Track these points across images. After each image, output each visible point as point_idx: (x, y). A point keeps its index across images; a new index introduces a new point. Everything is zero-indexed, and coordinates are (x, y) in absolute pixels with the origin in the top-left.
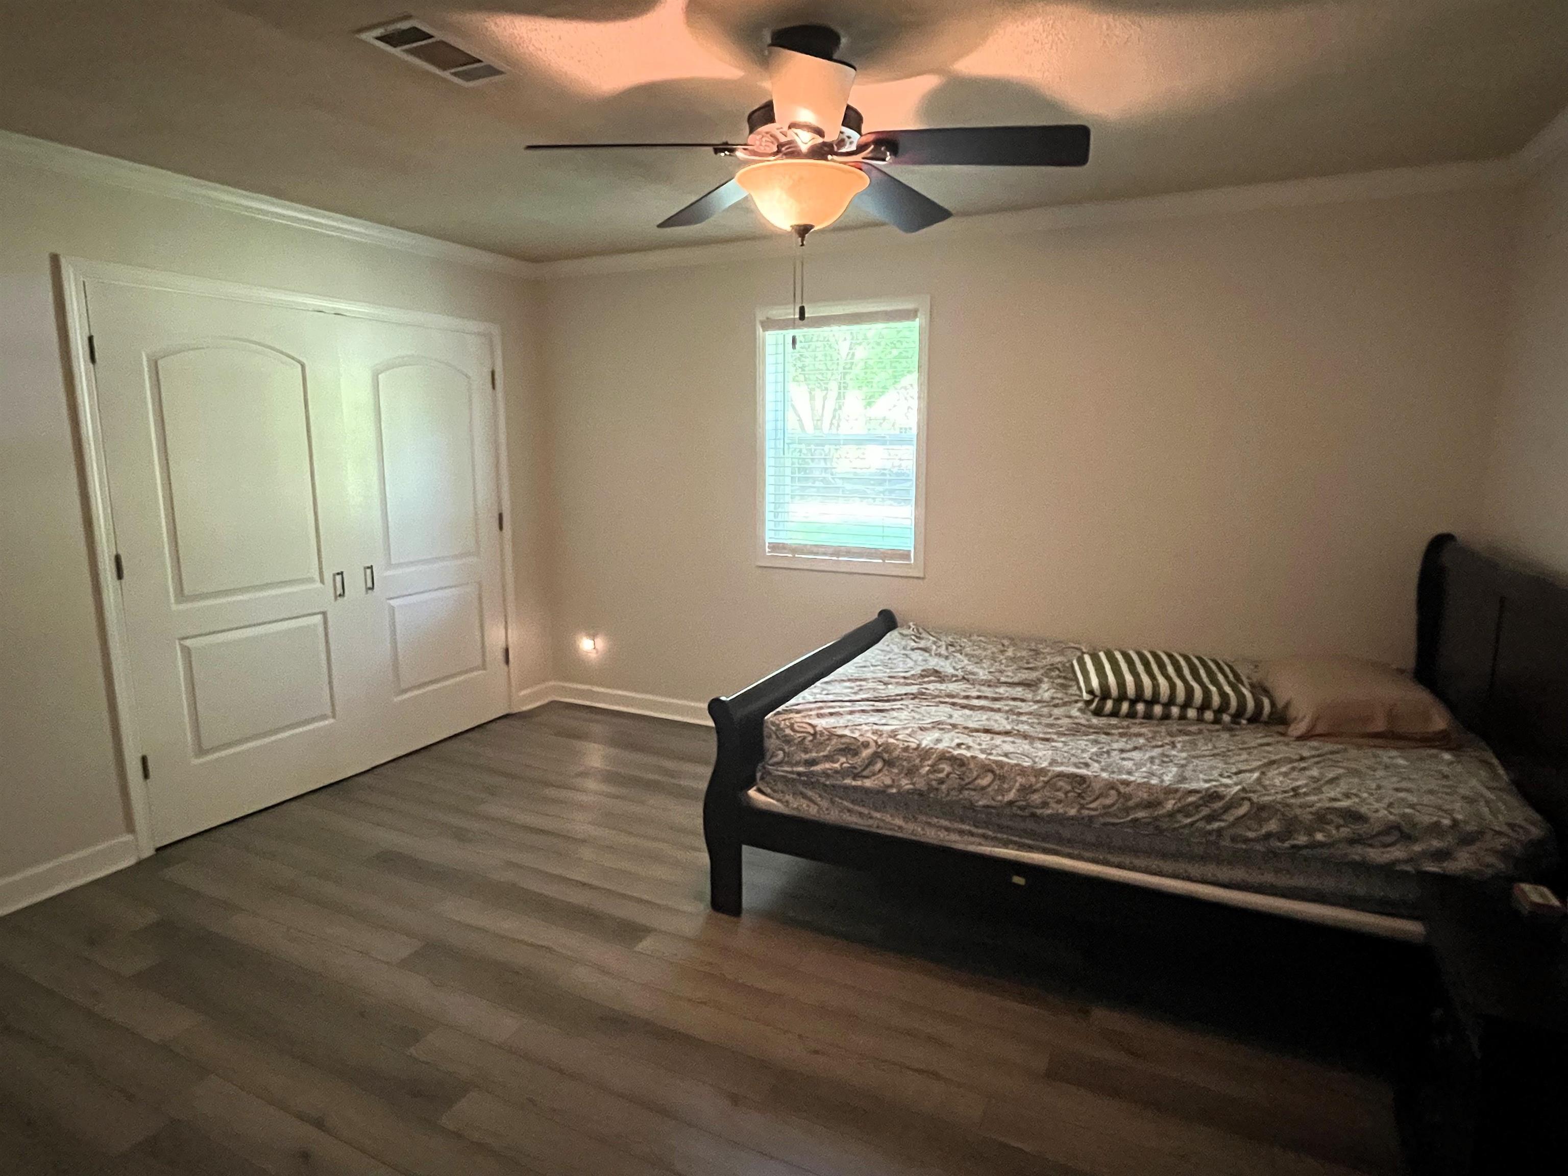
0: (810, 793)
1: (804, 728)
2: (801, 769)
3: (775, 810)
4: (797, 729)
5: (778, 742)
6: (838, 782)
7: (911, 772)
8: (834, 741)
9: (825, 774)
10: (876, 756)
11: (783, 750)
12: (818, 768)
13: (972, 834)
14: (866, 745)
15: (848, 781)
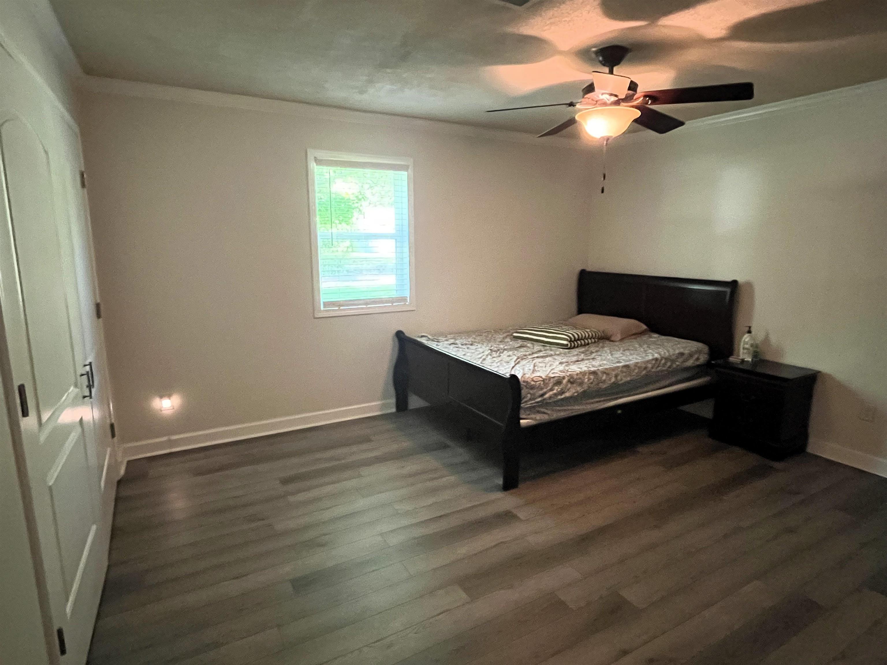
0: (542, 410)
1: (538, 379)
2: (539, 399)
3: (531, 424)
4: (536, 380)
5: (527, 390)
6: (556, 400)
7: (581, 384)
8: (552, 380)
9: (550, 397)
10: (569, 381)
11: (530, 393)
12: (547, 396)
13: (600, 401)
14: (564, 378)
15: (559, 397)
